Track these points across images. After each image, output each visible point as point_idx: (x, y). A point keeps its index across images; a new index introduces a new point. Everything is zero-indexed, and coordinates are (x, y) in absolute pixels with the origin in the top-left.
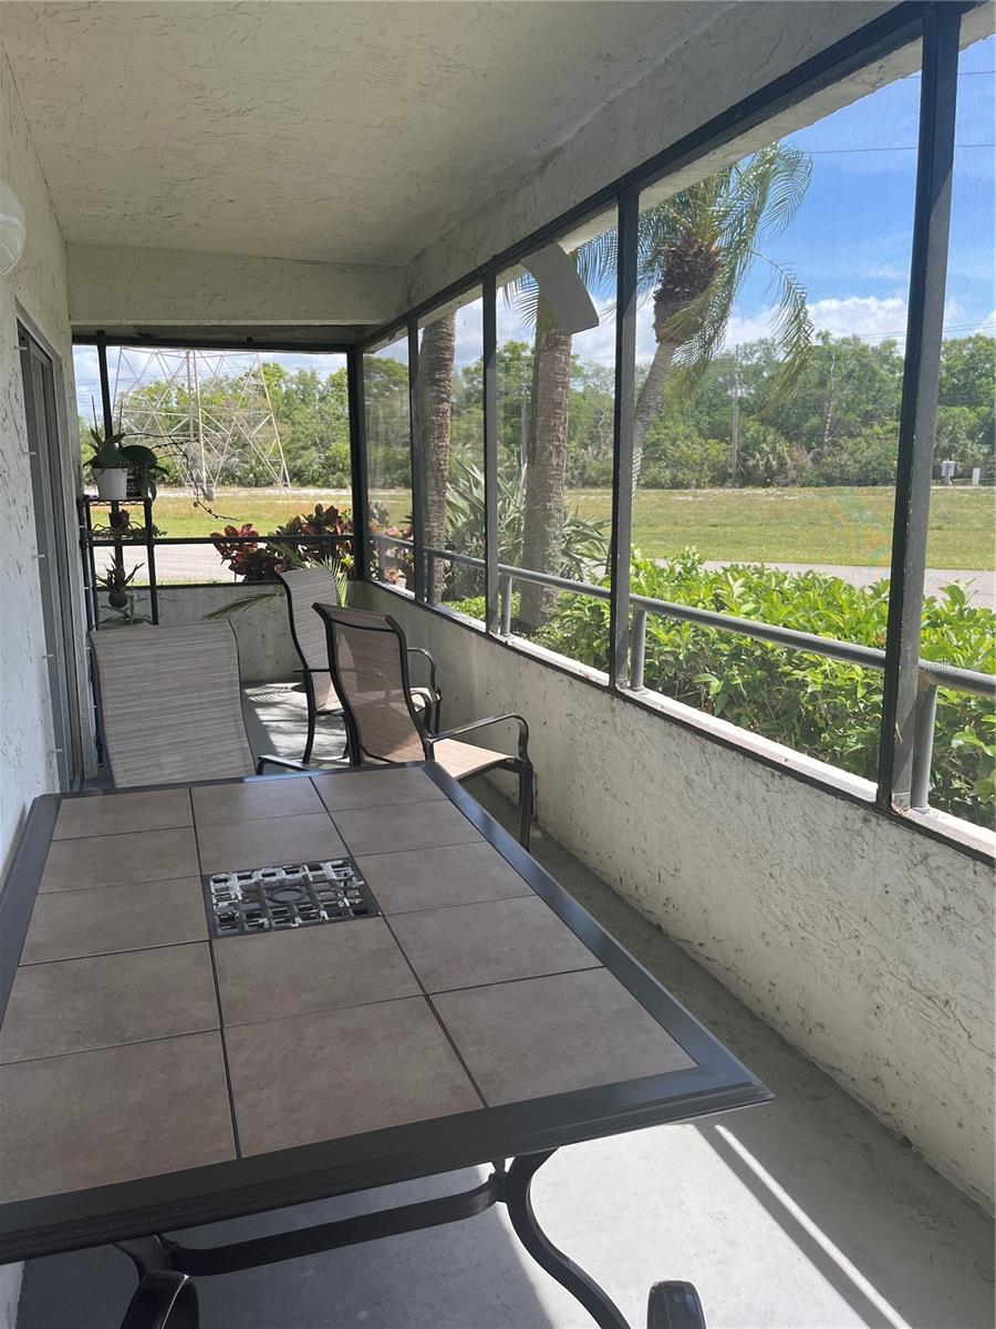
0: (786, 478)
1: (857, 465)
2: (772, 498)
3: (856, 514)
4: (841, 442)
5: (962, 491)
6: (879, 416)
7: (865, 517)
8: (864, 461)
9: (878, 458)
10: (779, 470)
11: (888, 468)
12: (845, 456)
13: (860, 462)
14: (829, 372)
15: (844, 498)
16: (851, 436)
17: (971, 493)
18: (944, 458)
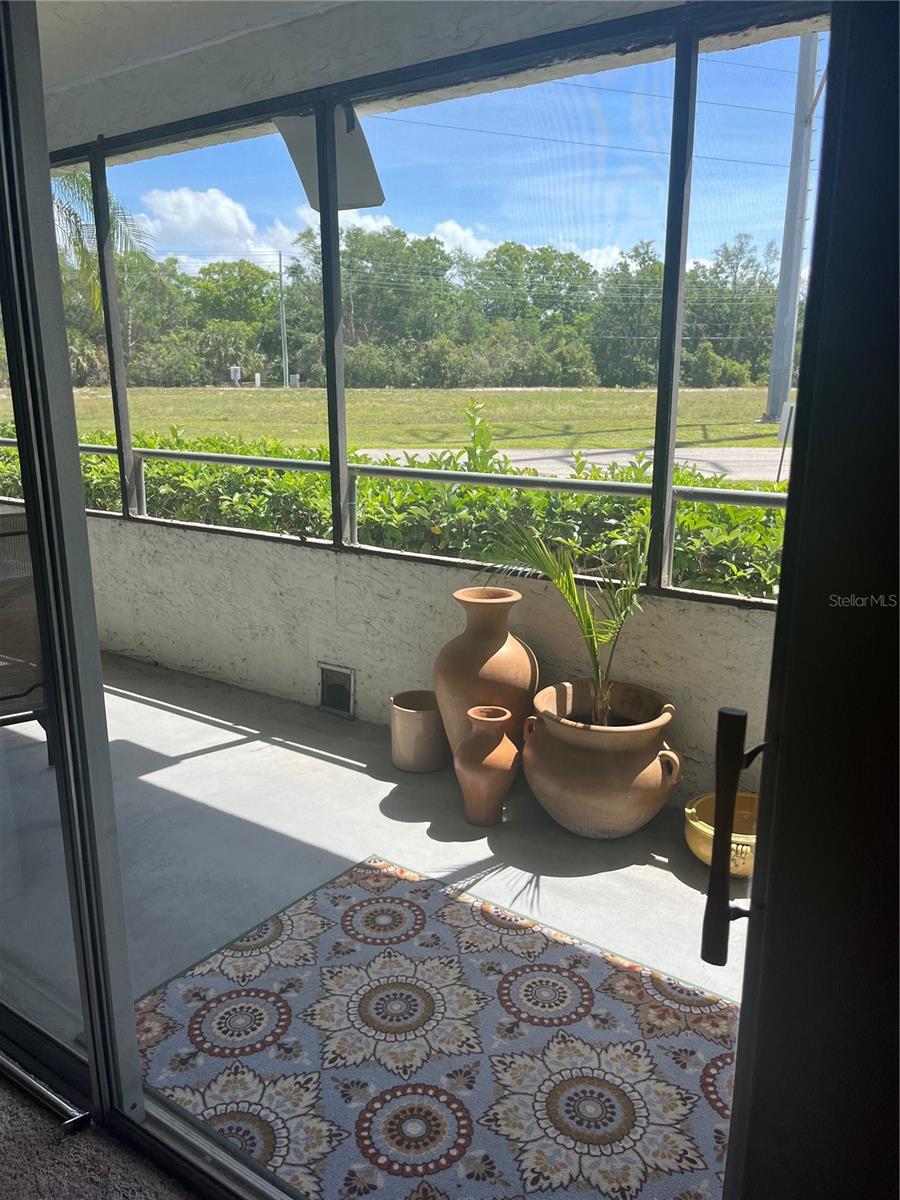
0: (98, 379)
1: (161, 368)
2: (87, 397)
3: (160, 410)
4: (144, 346)
5: (247, 392)
6: (174, 325)
7: (168, 412)
8: (166, 365)
9: (178, 362)
10: (90, 372)
11: (187, 371)
12: (149, 359)
13: (163, 366)
14: (123, 282)
15: (151, 397)
16: (153, 342)
17: (254, 393)
18: (231, 364)
